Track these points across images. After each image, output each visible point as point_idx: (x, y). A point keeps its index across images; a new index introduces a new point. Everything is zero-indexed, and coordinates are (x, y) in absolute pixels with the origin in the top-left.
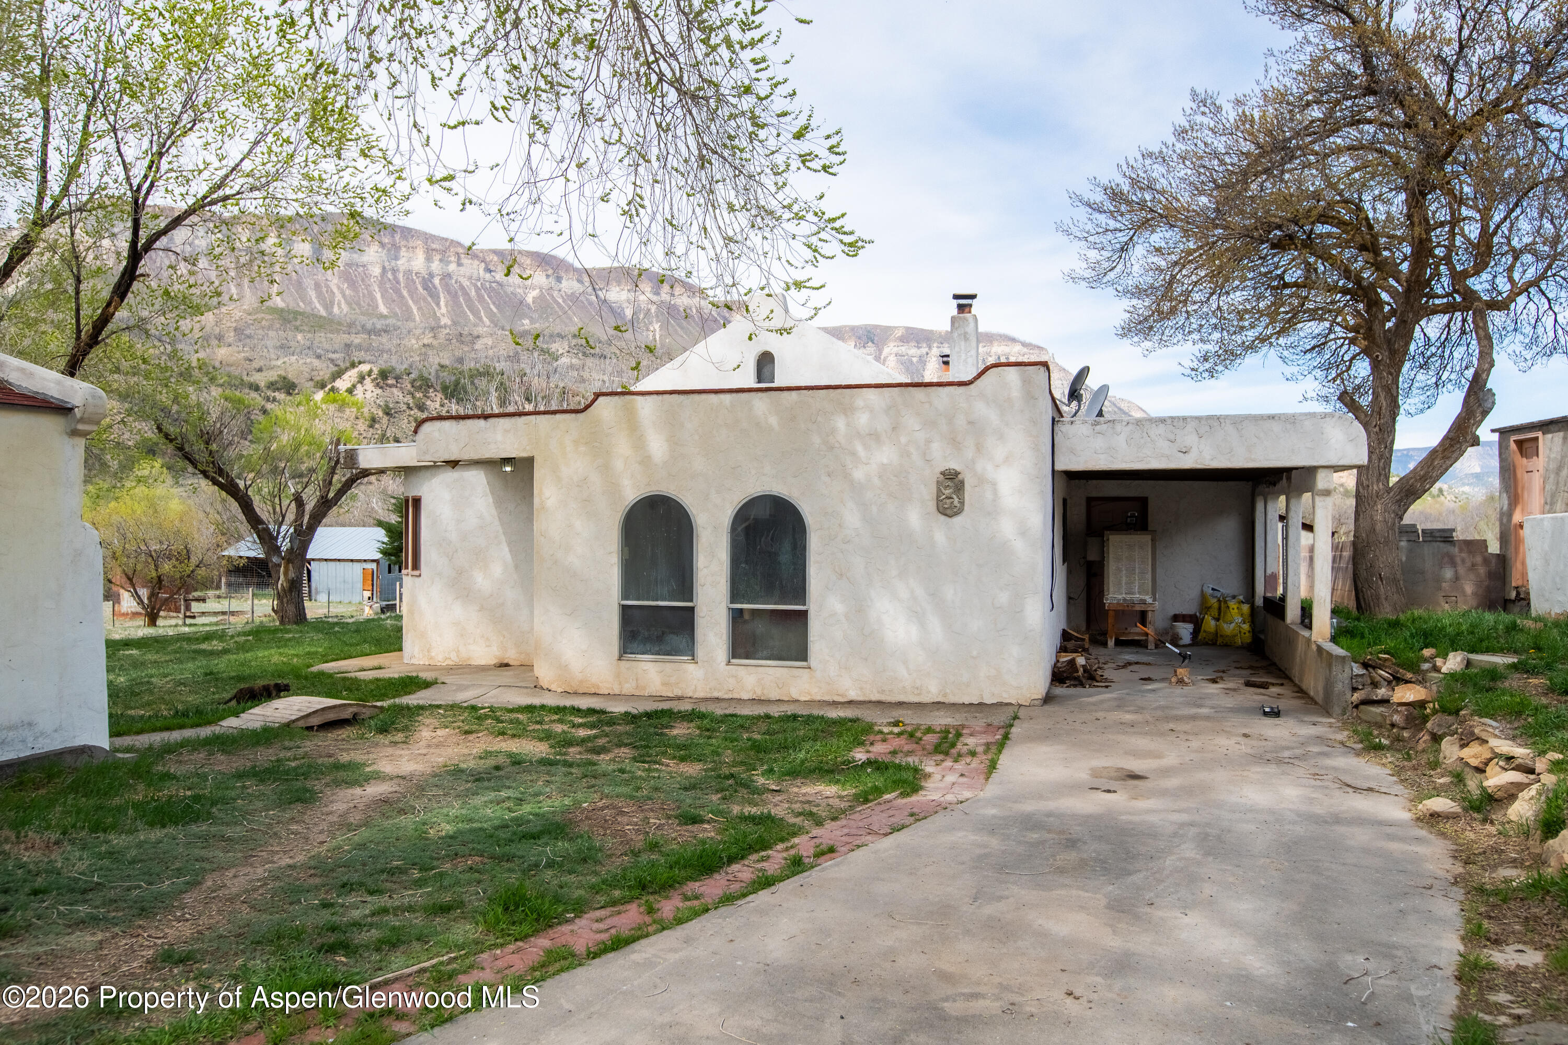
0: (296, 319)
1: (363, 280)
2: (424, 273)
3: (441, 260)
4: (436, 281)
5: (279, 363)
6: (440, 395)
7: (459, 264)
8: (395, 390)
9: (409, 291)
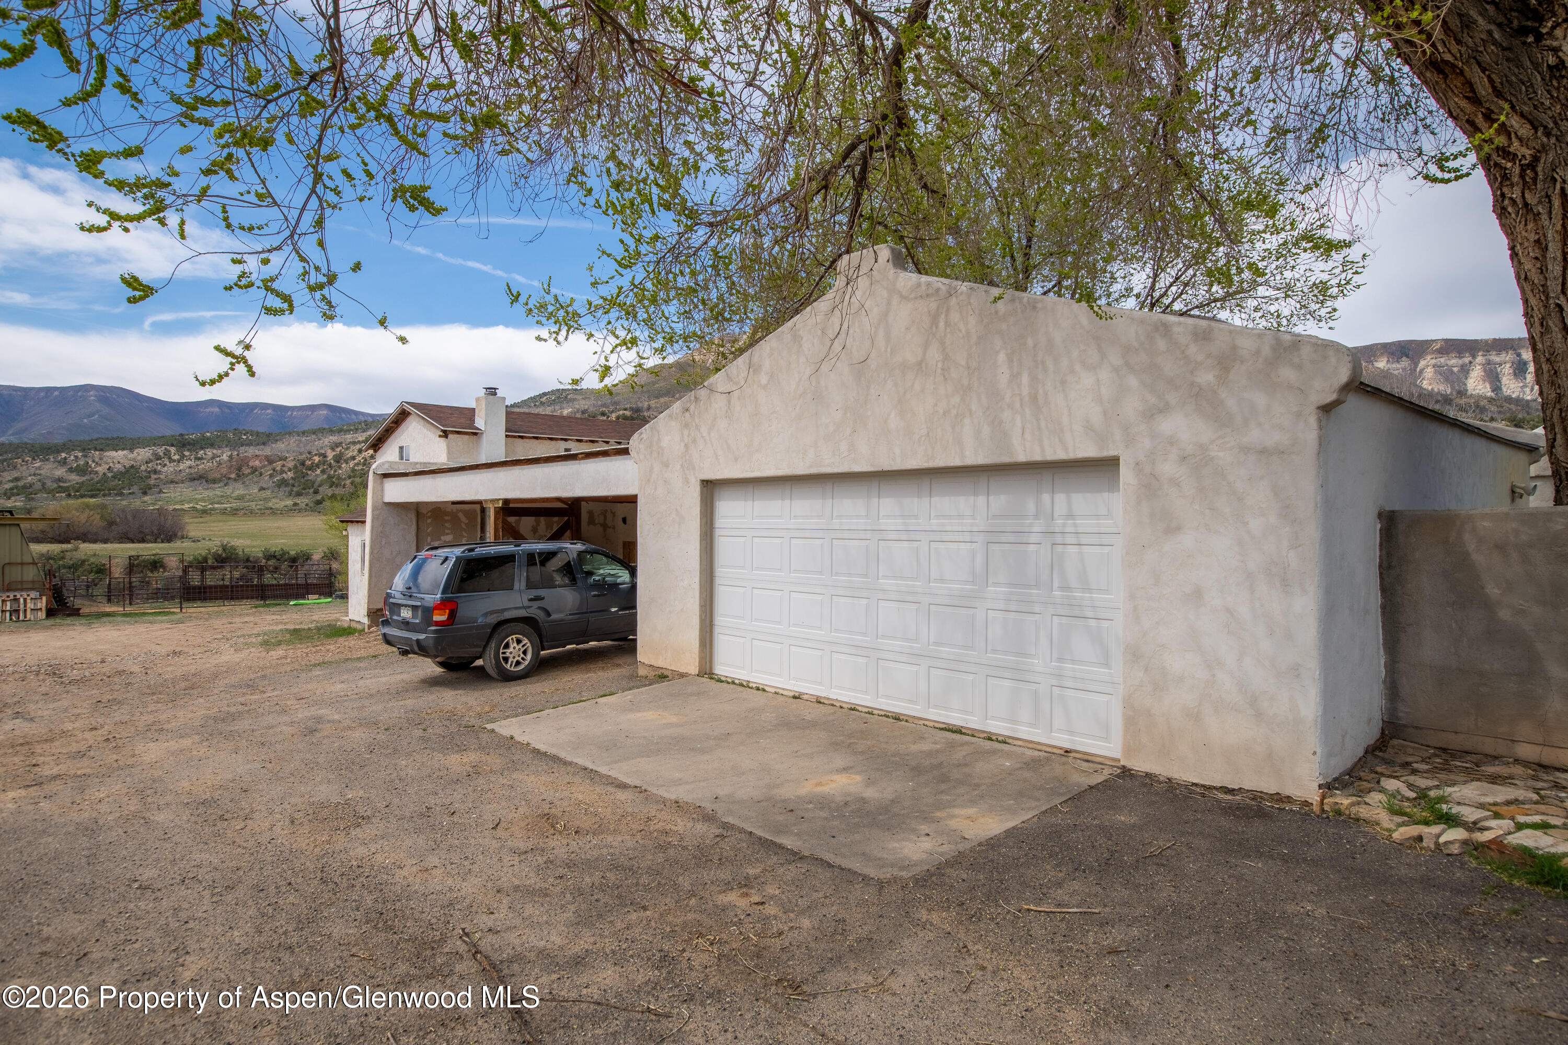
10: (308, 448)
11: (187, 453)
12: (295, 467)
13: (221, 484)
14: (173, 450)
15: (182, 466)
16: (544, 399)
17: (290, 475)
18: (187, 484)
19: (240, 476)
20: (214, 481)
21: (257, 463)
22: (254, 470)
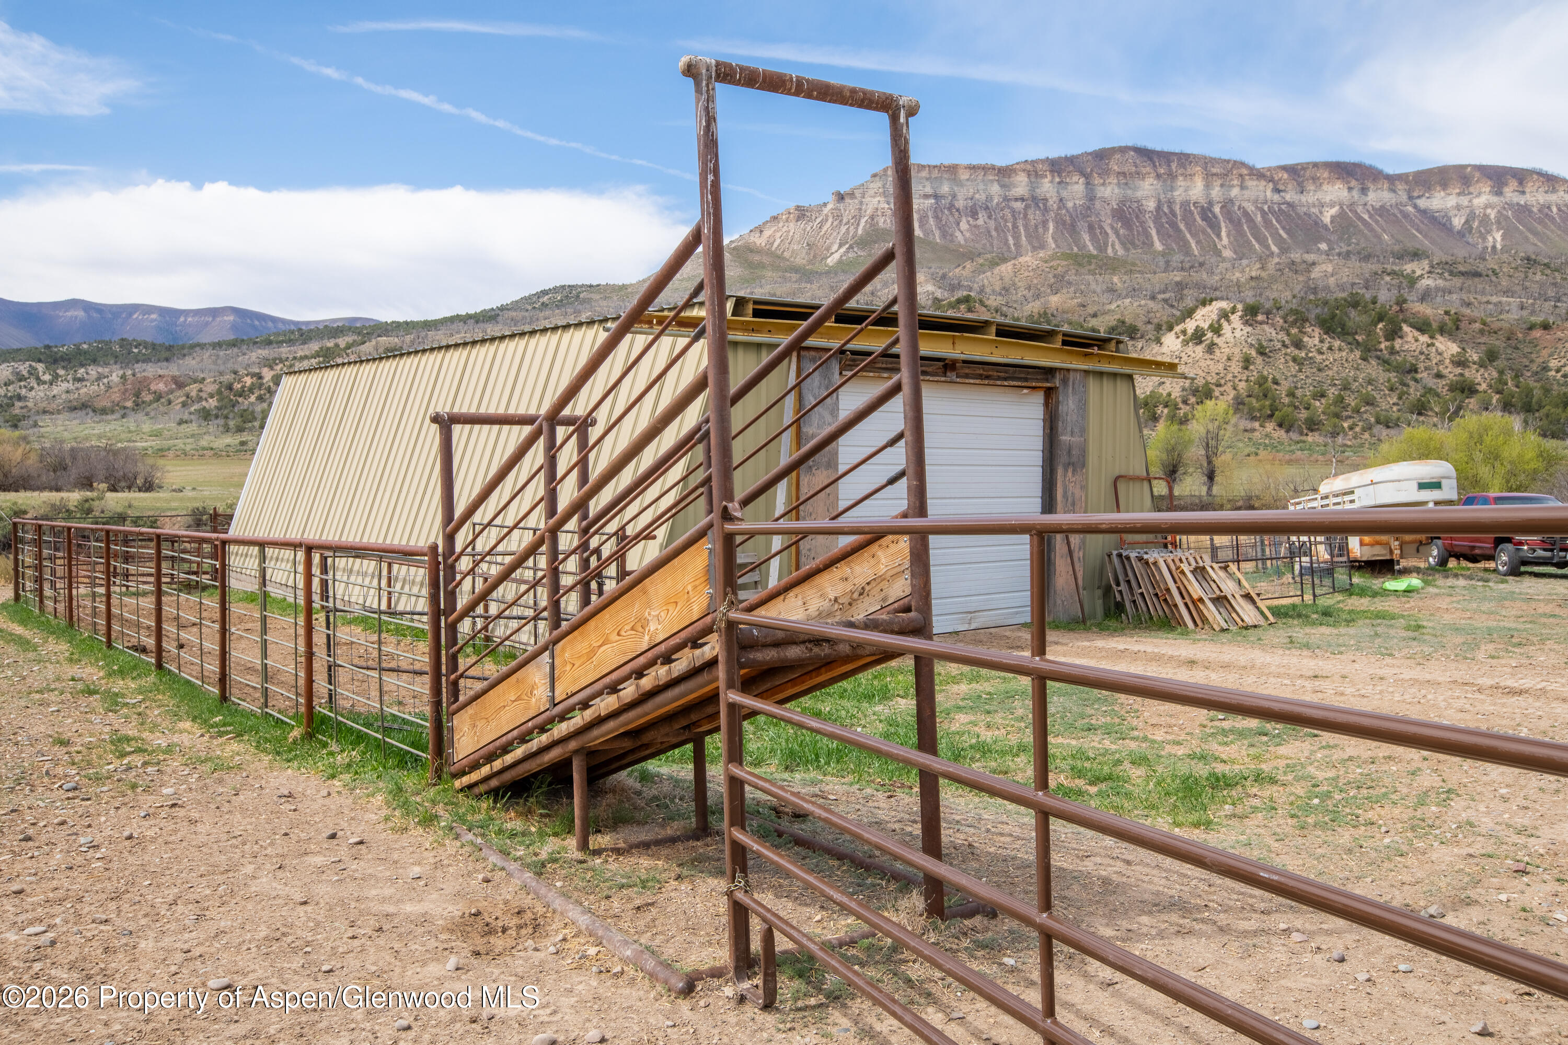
0: (1090, 263)
1: (1137, 217)
2: (1203, 202)
3: (1222, 186)
4: (1217, 209)
5: (1113, 307)
6: (1317, 330)
7: (1242, 187)
8: (1266, 327)
9: (1187, 224)
10: (230, 365)
11: (61, 372)
12: (219, 392)
13: (117, 415)
14: (40, 367)
15: (56, 390)
16: (545, 299)
17: (213, 403)
18: (66, 415)
19: (138, 405)
20: (104, 411)
21: (161, 386)
22: (158, 397)
